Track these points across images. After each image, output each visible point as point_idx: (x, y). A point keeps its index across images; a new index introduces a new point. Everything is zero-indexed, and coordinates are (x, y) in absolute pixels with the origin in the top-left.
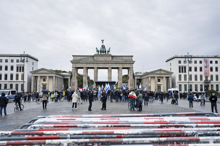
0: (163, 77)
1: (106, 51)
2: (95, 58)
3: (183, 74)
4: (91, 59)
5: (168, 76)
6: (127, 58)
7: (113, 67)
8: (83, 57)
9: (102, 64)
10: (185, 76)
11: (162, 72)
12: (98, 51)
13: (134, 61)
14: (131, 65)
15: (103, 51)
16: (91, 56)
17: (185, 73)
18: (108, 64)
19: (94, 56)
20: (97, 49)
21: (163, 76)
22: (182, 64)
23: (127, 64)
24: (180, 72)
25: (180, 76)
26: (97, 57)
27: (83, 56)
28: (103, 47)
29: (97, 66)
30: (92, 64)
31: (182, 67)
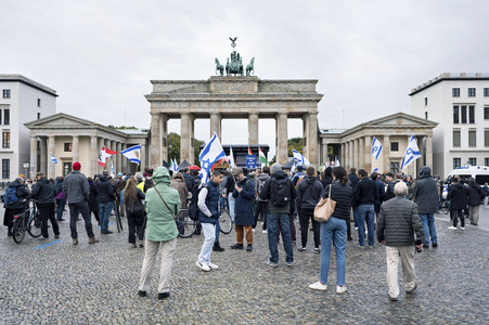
0: (406, 137)
1: (241, 68)
2: (212, 86)
3: (465, 129)
4: (201, 92)
5: (421, 133)
6: (300, 87)
7: (263, 110)
8: (181, 86)
9: (233, 105)
10: (472, 133)
11: (405, 123)
12: (221, 69)
13: (321, 96)
14: (311, 104)
15: (234, 70)
16: (200, 82)
17: (472, 126)
18: (247, 104)
19: (209, 82)
20: (217, 61)
21: (408, 132)
22: (464, 99)
23: (301, 104)
24: (456, 121)
25: (457, 133)
26: (220, 85)
27: (179, 82)
28: (235, 57)
29: (217, 111)
30: (203, 104)
31: (464, 108)
